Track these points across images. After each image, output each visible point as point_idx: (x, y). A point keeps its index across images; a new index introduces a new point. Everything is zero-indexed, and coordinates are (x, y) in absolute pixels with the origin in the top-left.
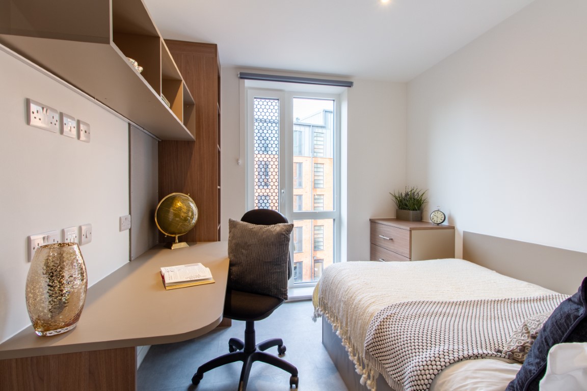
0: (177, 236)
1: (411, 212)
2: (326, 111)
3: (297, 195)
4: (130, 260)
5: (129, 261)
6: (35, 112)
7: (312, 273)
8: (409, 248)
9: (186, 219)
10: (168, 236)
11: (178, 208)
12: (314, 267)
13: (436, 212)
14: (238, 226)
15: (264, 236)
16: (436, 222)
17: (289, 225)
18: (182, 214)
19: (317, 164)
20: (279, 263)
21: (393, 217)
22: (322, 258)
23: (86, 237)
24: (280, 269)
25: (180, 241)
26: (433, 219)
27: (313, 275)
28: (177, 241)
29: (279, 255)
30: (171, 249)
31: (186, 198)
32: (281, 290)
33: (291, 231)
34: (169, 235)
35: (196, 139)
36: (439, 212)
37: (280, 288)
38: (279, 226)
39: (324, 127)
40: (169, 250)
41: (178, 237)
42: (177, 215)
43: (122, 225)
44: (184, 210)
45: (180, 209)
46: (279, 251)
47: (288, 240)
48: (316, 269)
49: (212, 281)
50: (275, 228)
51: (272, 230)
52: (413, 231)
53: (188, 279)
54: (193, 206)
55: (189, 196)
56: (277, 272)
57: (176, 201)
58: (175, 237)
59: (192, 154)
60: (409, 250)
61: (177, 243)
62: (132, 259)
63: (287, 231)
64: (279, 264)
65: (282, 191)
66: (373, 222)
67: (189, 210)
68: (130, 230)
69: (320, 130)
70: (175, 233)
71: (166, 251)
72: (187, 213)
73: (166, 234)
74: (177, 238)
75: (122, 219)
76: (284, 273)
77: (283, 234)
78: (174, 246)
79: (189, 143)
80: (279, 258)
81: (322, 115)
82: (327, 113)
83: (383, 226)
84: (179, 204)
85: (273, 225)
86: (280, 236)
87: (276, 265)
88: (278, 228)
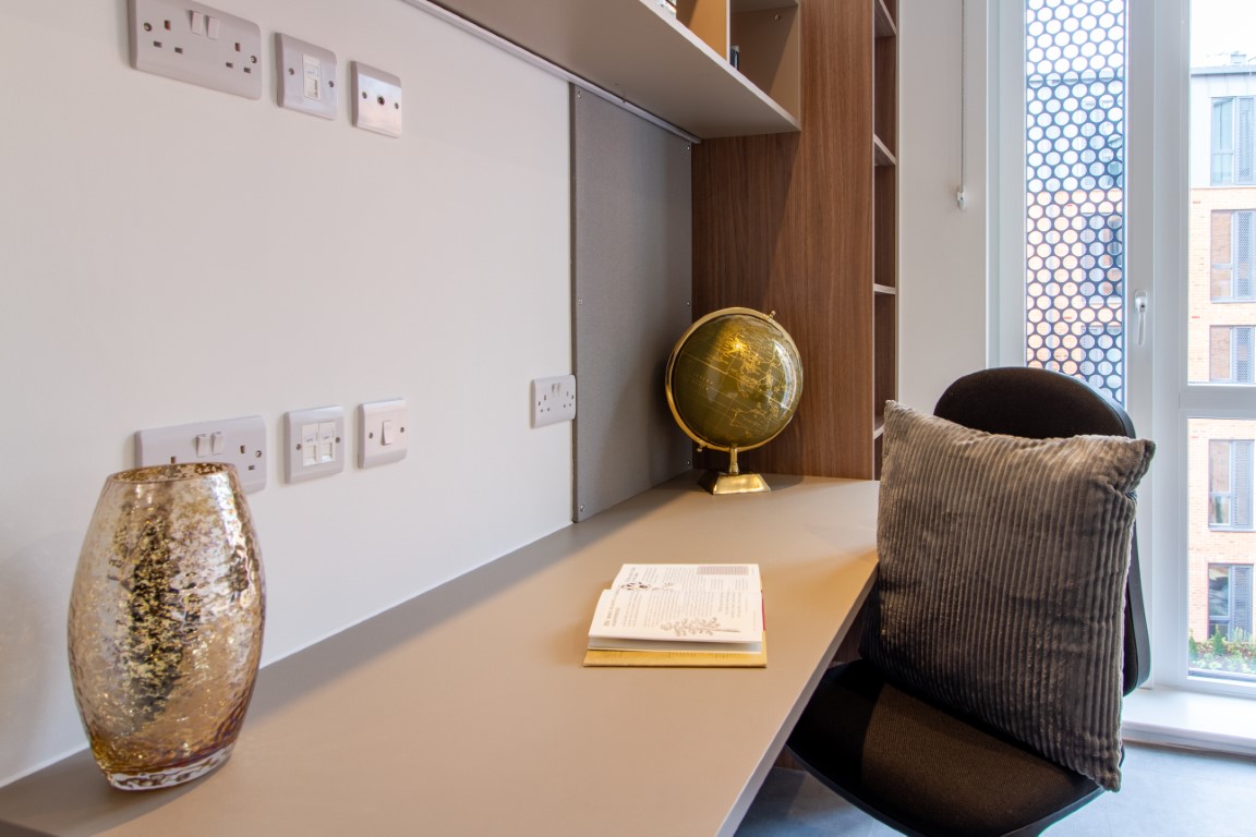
0: (735, 452)
3: (1232, 327)
4: (575, 520)
5: (571, 523)
6: (158, 26)
9: (757, 398)
10: (705, 448)
11: (729, 359)
14: (912, 432)
15: (1013, 485)
17: (1133, 448)
18: (744, 380)
20: (1077, 614)
23: (383, 442)
24: (1079, 641)
25: (744, 470)
28: (735, 468)
29: (1076, 577)
30: (711, 492)
31: (760, 324)
32: (1082, 738)
33: (1139, 474)
34: (710, 446)
35: (804, 123)
37: (1078, 732)
38: (1082, 445)
40: (706, 495)
41: (739, 454)
42: (729, 383)
43: (538, 409)
44: (748, 366)
45: (736, 361)
46: (1078, 559)
47: (1125, 513)
49: (757, 656)
50: (1065, 451)
51: (1049, 460)
53: (671, 635)
54: (785, 353)
55: (774, 318)
56: (1068, 655)
57: (727, 335)
58: (728, 455)
59: (790, 175)
61: (733, 474)
62: (581, 517)
63: (1121, 474)
64: (1073, 621)
65: (1138, 301)
67: (764, 367)
68: (575, 422)
70: (729, 444)
71: (696, 498)
72: (759, 375)
73: (701, 442)
74: (734, 458)
75: (538, 386)
76: (1101, 662)
77: (1097, 485)
78: (725, 487)
79: (779, 141)
80: (1075, 591)
84: (739, 346)
85: (1057, 441)
86: (1086, 493)
87: (1063, 620)
88: (1079, 453)
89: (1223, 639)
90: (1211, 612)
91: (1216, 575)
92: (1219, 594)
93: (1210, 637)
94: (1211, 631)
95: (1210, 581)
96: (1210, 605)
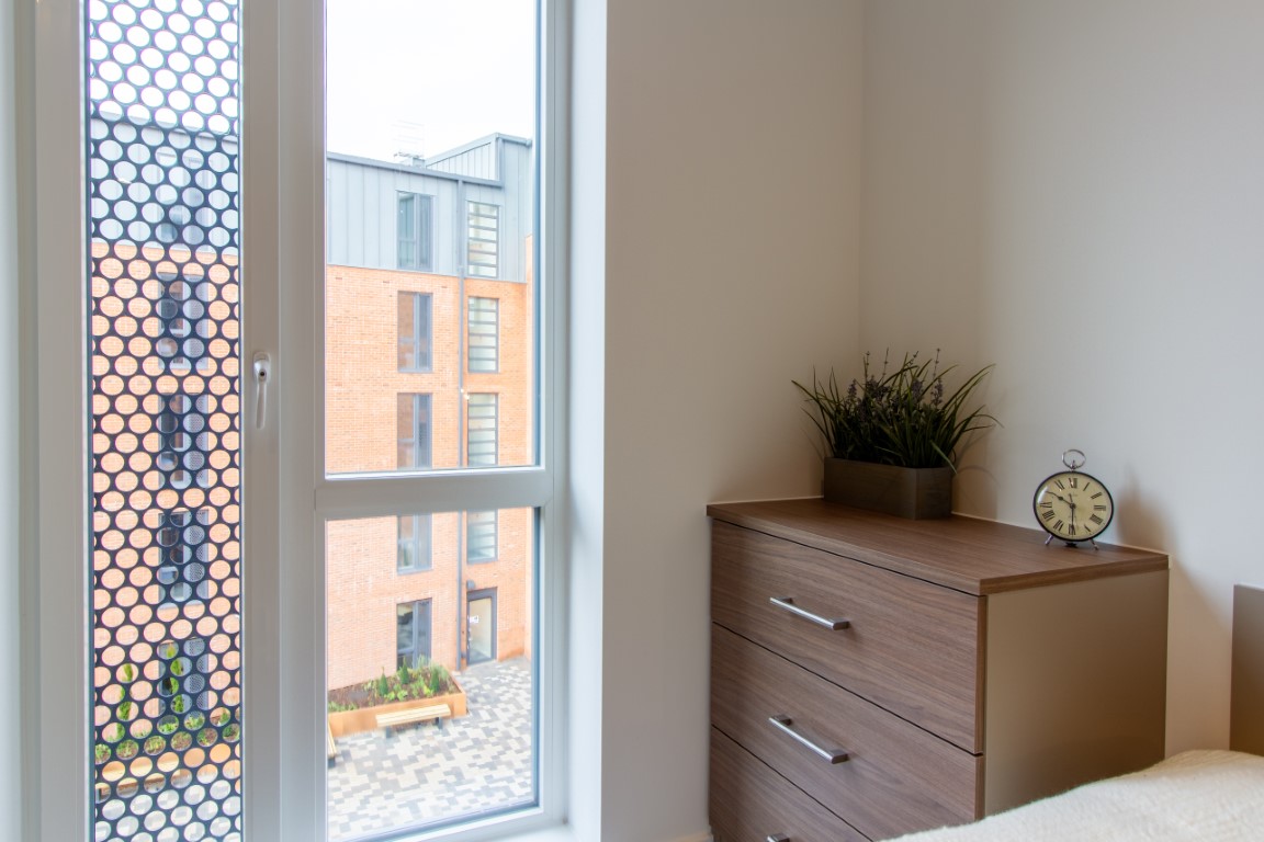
1: (911, 475)
2: (504, 141)
3: (414, 394)
7: (460, 632)
8: (973, 693)
12: (468, 613)
13: (1065, 481)
16: (1065, 532)
19: (478, 298)
21: (806, 491)
22: (490, 585)
26: (1050, 514)
27: (464, 636)
36: (1082, 481)
39: (499, 188)
48: (472, 620)
52: (992, 599)
60: (972, 708)
66: (726, 524)
69: (487, 196)
81: (490, 154)
82: (508, 146)
83: (789, 548)
89: (409, 670)
90: (400, 646)
91: (403, 611)
92: (407, 627)
93: (398, 669)
94: (400, 662)
95: (399, 617)
96: (398, 639)
